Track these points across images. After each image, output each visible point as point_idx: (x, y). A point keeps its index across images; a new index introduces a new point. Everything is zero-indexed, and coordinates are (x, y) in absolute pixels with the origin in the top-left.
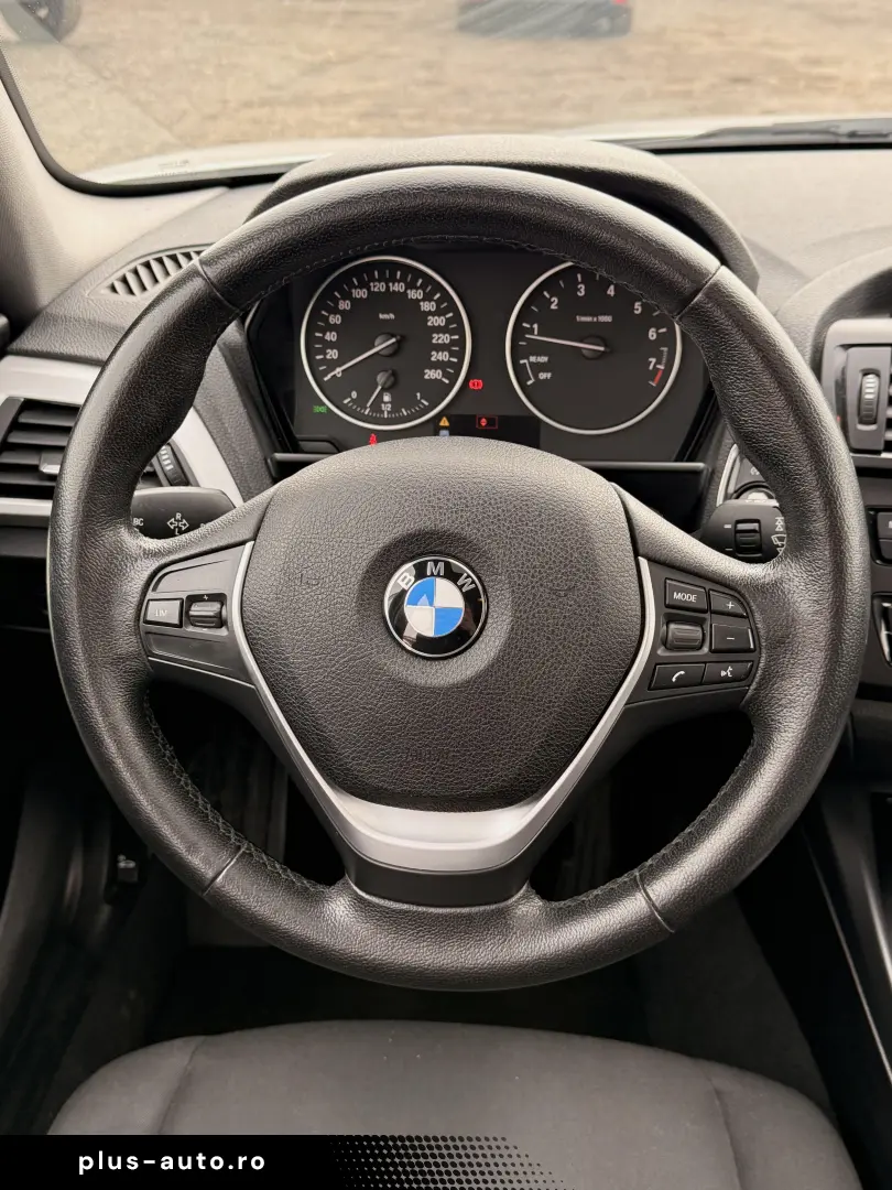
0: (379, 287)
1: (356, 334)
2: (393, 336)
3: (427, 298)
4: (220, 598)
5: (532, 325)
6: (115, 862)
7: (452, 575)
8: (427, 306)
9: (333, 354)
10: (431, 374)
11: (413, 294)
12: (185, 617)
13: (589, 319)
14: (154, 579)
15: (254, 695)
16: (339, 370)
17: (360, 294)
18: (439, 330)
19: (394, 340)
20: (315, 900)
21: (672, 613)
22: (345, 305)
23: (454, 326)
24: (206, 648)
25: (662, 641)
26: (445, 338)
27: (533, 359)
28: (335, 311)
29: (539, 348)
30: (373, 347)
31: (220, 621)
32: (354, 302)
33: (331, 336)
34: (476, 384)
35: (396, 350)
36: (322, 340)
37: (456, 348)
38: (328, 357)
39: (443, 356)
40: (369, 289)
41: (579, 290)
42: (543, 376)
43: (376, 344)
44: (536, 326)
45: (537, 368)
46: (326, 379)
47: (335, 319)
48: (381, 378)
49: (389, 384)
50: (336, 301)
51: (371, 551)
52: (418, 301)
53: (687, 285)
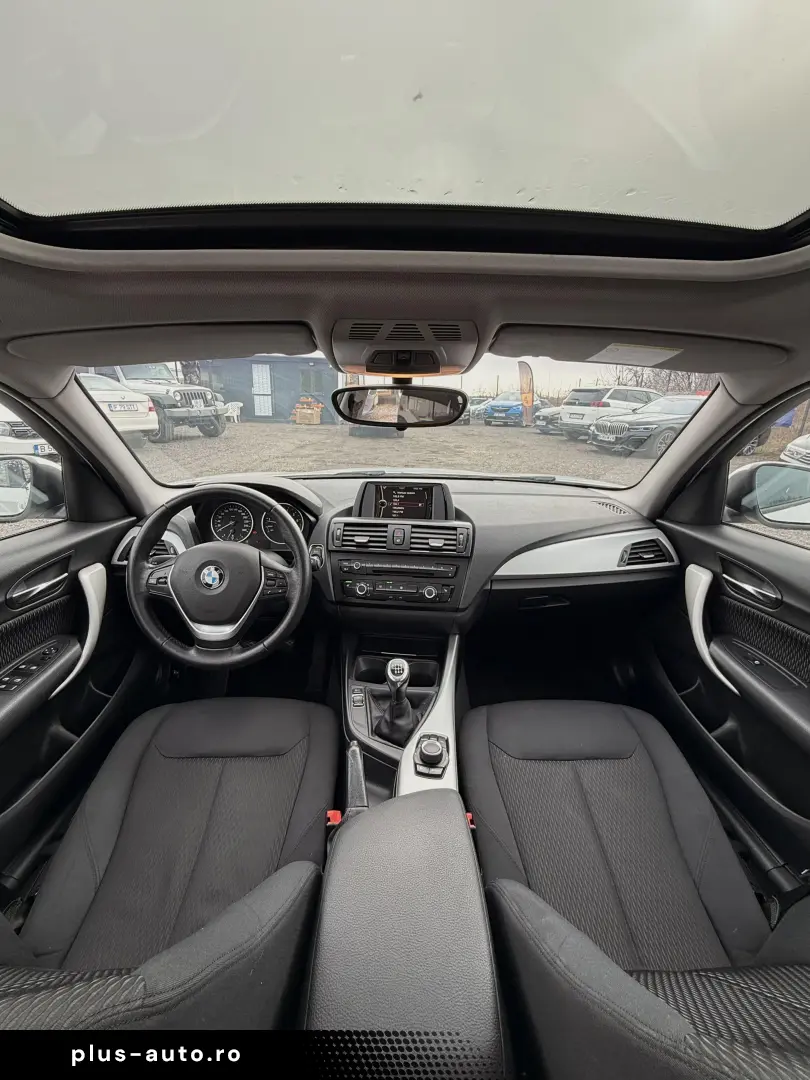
1: (225, 521)
3: (243, 512)
4: (166, 578)
6: (172, 673)
7: (216, 569)
8: (243, 514)
9: (219, 525)
10: (243, 530)
11: (239, 511)
12: (158, 582)
14: (151, 574)
15: (173, 600)
16: (221, 529)
18: (246, 519)
19: (235, 522)
20: (188, 650)
21: (268, 578)
22: (222, 513)
23: (249, 519)
24: (162, 589)
25: (265, 584)
26: (248, 522)
29: (270, 524)
30: (229, 523)
31: (166, 583)
33: (219, 521)
34: (254, 532)
35: (235, 525)
36: (217, 522)
37: (250, 524)
39: (246, 526)
46: (218, 531)
47: (220, 517)
48: (231, 531)
49: (233, 532)
50: (220, 513)
51: (198, 566)
53: (269, 508)
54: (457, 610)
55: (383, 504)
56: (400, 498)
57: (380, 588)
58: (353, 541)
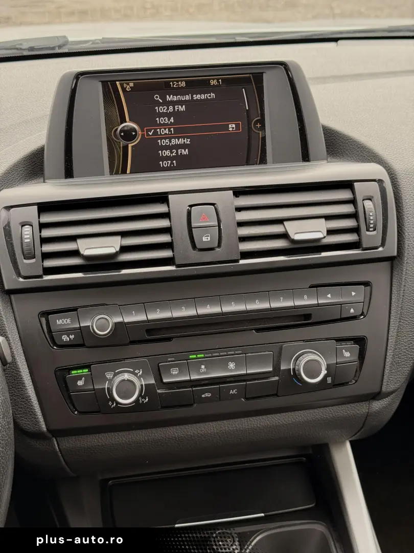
54: (377, 396)
55: (129, 135)
56: (175, 114)
57: (174, 376)
58: (75, 253)
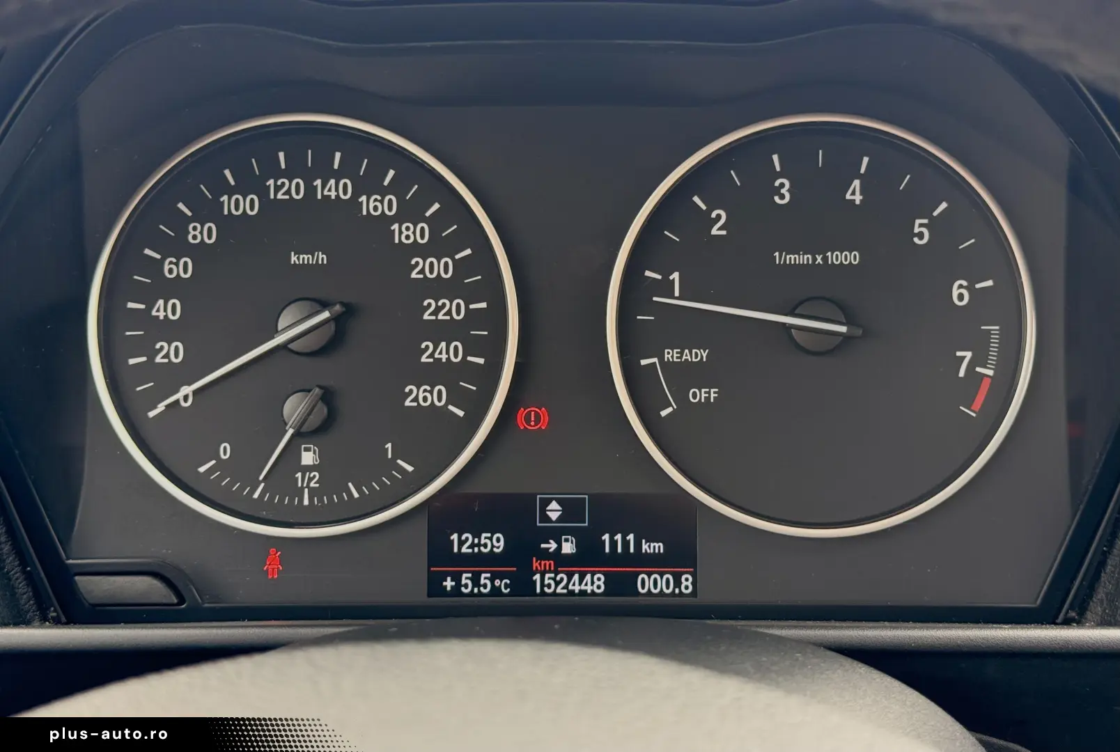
0: (291, 189)
2: (324, 305)
3: (409, 213)
5: (666, 275)
8: (406, 233)
9: (171, 352)
10: (420, 396)
11: (371, 205)
13: (805, 259)
16: (187, 390)
17: (245, 205)
18: (438, 288)
19: (326, 315)
22: (201, 233)
23: (477, 279)
26: (454, 309)
27: (671, 355)
28: (179, 247)
30: (275, 332)
32: (227, 224)
33: (167, 310)
34: (533, 418)
35: (334, 340)
36: (144, 319)
37: (483, 332)
38: (158, 359)
39: (449, 352)
40: (263, 193)
41: (777, 191)
42: (699, 395)
43: (282, 324)
44: (675, 276)
45: (684, 376)
46: (152, 414)
47: (178, 269)
48: (294, 408)
49: (315, 421)
50: (181, 224)
52: (385, 220)
